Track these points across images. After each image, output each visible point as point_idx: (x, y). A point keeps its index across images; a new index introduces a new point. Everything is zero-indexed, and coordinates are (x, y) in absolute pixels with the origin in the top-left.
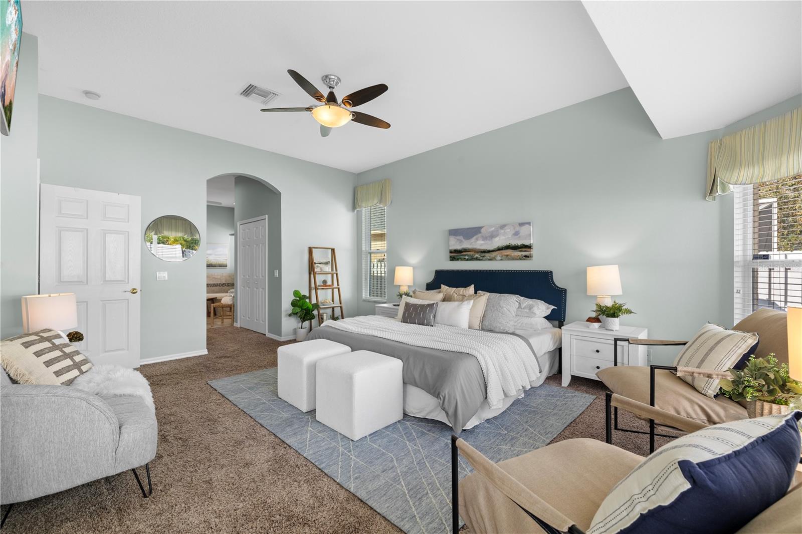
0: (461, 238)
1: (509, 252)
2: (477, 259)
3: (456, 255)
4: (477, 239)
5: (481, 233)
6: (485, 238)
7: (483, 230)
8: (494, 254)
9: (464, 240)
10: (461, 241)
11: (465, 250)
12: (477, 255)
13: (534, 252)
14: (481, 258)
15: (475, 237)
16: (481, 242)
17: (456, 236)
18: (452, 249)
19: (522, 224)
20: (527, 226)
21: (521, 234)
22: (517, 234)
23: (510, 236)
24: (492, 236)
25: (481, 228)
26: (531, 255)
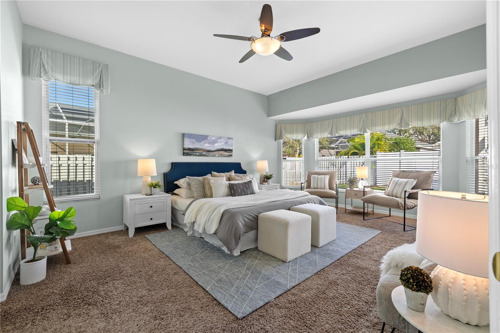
0: (194, 140)
1: (222, 152)
2: (204, 155)
3: (190, 152)
4: (205, 143)
5: (207, 139)
6: (210, 143)
7: (209, 138)
8: (215, 153)
9: (196, 142)
10: (194, 143)
11: (197, 149)
12: (204, 153)
13: (234, 153)
15: (203, 142)
16: (207, 145)
17: (191, 139)
18: (186, 148)
19: (229, 138)
20: (231, 140)
21: (228, 143)
22: (226, 143)
23: (223, 144)
24: (214, 142)
25: (208, 136)
26: (232, 154)
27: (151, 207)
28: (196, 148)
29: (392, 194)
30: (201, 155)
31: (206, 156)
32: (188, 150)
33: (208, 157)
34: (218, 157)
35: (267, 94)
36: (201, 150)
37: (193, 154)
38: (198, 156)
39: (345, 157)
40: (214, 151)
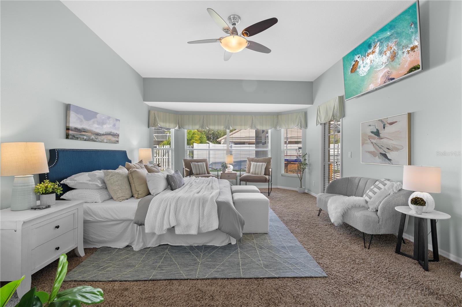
0: (81, 117)
1: (110, 137)
2: (93, 140)
3: (77, 134)
4: (94, 123)
5: (96, 118)
6: (99, 124)
7: (98, 116)
8: (103, 137)
9: (84, 120)
10: (81, 121)
11: (85, 131)
12: (93, 137)
13: (120, 139)
14: (95, 140)
15: (92, 120)
16: (96, 126)
17: (78, 114)
18: (71, 127)
19: (117, 120)
20: (119, 122)
21: (116, 126)
22: (114, 125)
23: (111, 126)
24: (102, 123)
25: (97, 113)
26: (119, 140)
27: (57, 227)
28: (84, 129)
29: (255, 173)
30: (89, 140)
31: (94, 141)
32: (74, 131)
33: (96, 142)
34: (107, 142)
35: (144, 76)
36: (90, 133)
37: (80, 138)
38: (85, 140)
39: (167, 146)
40: (103, 135)
